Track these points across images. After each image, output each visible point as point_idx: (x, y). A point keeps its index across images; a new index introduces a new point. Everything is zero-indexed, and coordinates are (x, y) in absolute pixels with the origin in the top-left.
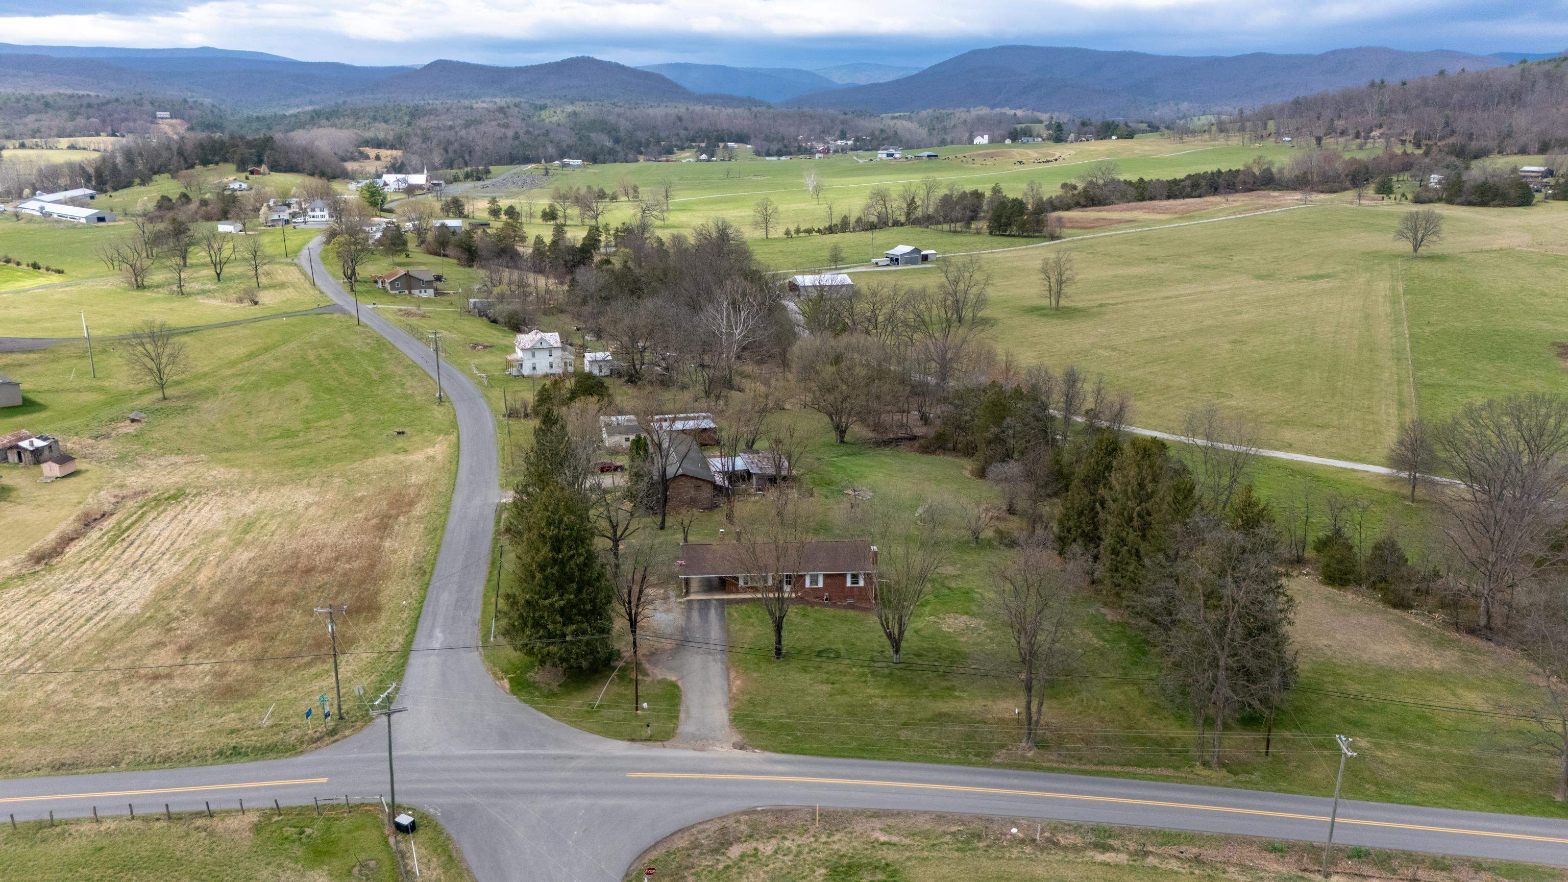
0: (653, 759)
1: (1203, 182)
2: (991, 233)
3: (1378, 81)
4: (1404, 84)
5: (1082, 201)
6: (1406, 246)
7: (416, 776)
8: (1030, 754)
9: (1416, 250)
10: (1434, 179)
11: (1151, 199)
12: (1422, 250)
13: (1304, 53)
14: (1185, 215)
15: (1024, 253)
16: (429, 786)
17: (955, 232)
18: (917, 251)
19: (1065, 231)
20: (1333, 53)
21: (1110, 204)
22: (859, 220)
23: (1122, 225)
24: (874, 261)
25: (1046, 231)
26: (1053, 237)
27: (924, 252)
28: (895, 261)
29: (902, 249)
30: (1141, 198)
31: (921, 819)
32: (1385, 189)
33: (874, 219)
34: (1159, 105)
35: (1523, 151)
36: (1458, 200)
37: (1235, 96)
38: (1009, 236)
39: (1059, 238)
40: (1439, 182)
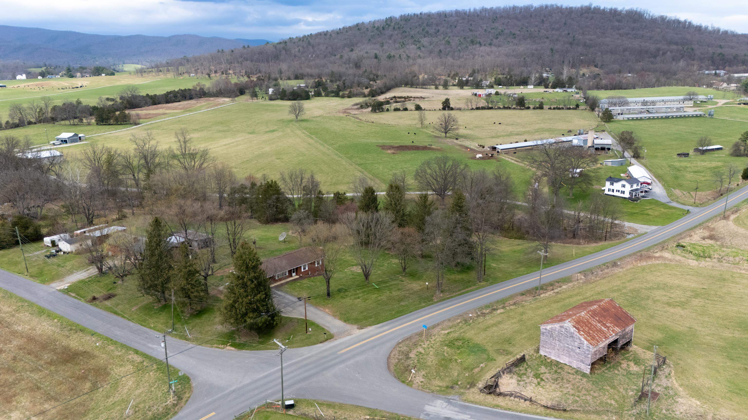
0: (340, 344)
1: (179, 95)
2: (97, 124)
3: (220, 50)
4: (232, 51)
5: (127, 105)
6: (293, 117)
7: (256, 392)
8: (441, 295)
9: (297, 118)
10: (271, 90)
11: (159, 104)
12: (299, 118)
13: (160, 36)
14: (186, 110)
15: (126, 133)
16: (270, 391)
17: (74, 125)
18: (76, 135)
19: (141, 120)
20: (174, 36)
21: (141, 107)
22: (7, 122)
23: (163, 116)
24: (52, 142)
25: (131, 121)
26: (136, 124)
27: (80, 135)
28: (65, 141)
29: (65, 135)
30: (154, 103)
31: (446, 323)
32: (254, 95)
33: (17, 121)
34: (97, 59)
35: (289, 79)
36: (286, 98)
37: (134, 55)
38: (109, 125)
39: (139, 124)
40: (273, 92)
